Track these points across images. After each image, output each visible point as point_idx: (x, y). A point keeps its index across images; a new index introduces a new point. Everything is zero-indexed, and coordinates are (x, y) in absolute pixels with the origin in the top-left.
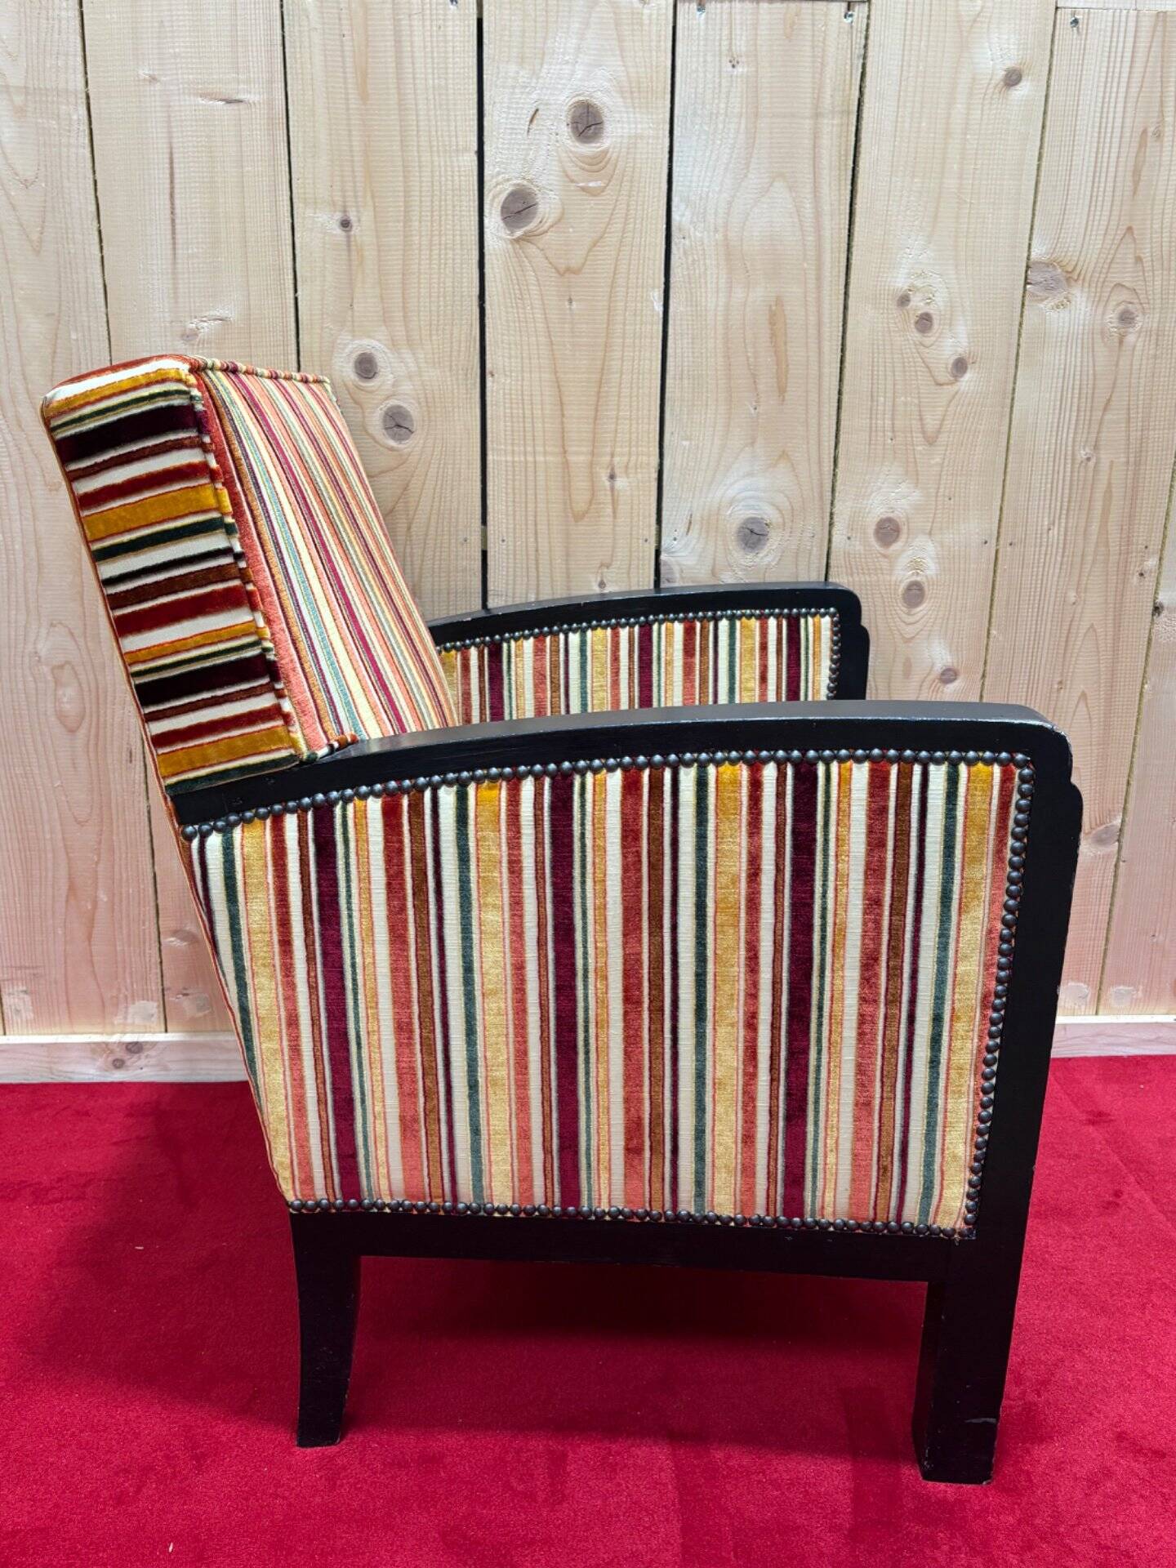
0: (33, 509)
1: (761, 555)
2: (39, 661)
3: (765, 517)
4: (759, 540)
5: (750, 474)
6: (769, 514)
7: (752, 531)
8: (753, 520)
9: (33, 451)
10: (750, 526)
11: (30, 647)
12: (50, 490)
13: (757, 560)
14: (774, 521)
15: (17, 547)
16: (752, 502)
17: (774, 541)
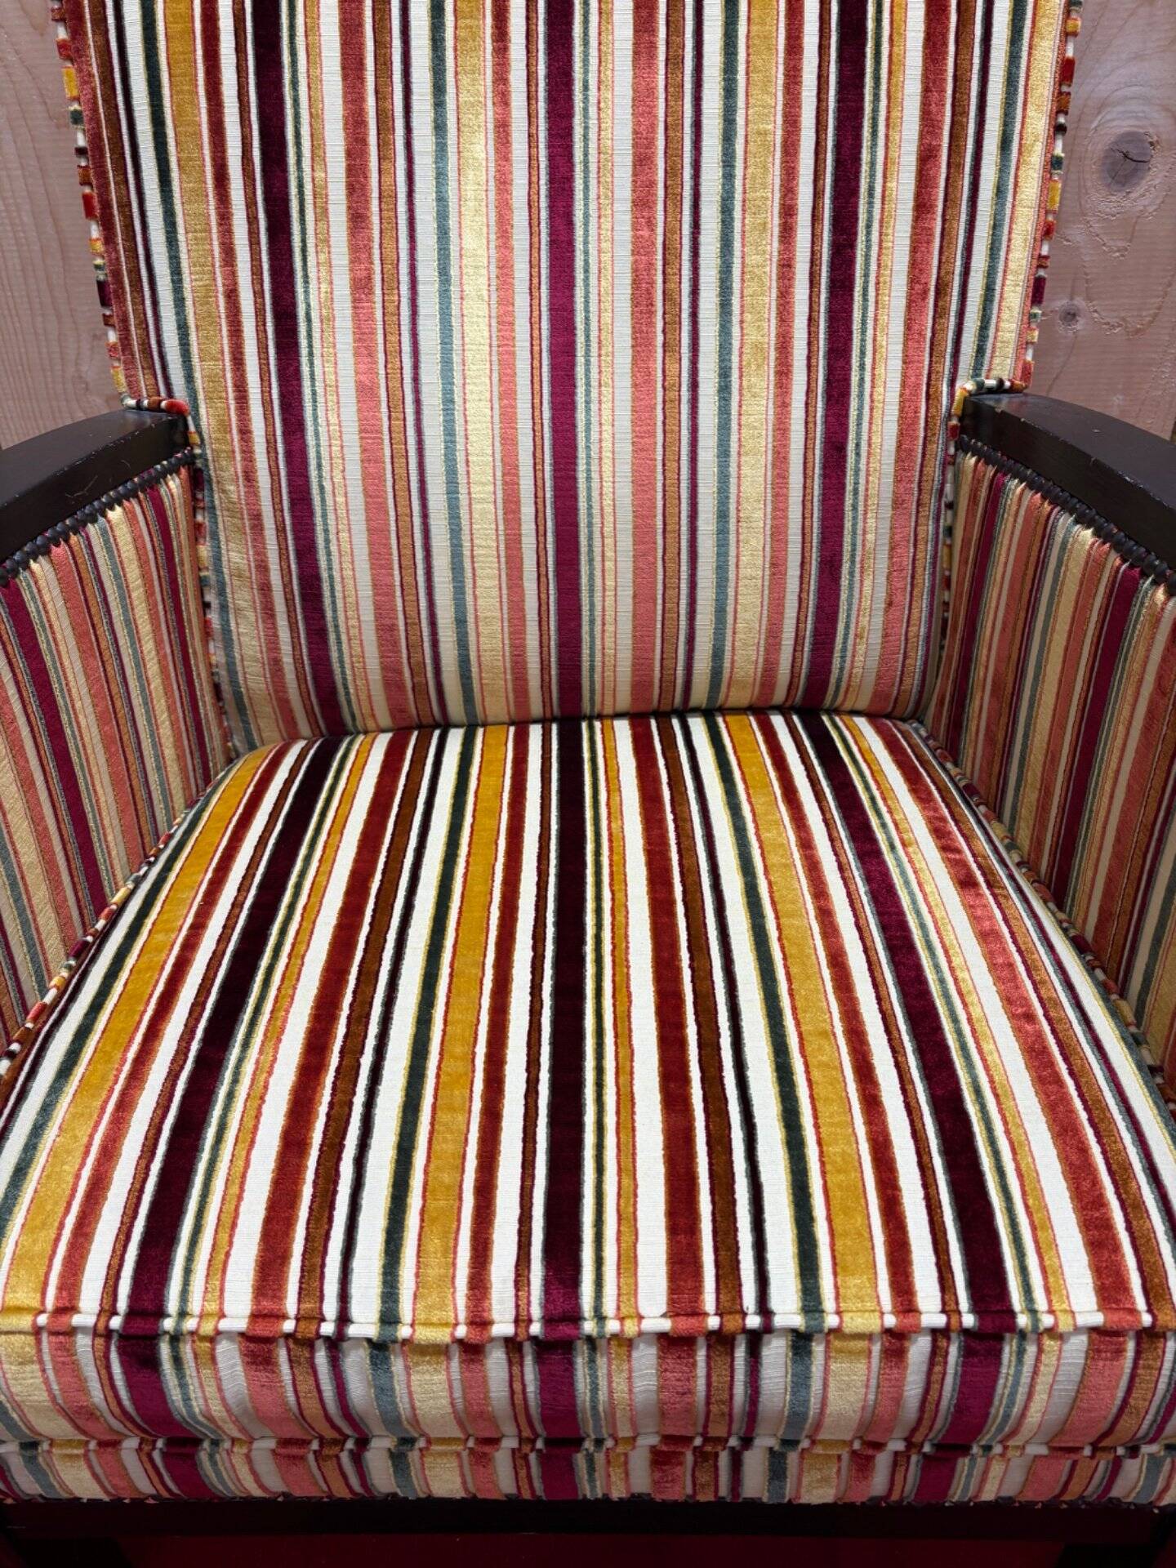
0: (38, 158)
1: (1133, 196)
2: (87, 389)
3: (1151, 130)
4: (1136, 170)
5: (1138, 57)
6: (1156, 123)
7: (1126, 156)
8: (1131, 137)
9: (22, 61)
10: (1125, 148)
11: (71, 370)
12: (58, 126)
13: (1127, 203)
14: (1164, 137)
15: (25, 219)
16: (1134, 106)
17: (1156, 176)
